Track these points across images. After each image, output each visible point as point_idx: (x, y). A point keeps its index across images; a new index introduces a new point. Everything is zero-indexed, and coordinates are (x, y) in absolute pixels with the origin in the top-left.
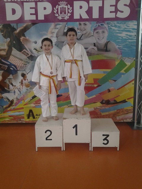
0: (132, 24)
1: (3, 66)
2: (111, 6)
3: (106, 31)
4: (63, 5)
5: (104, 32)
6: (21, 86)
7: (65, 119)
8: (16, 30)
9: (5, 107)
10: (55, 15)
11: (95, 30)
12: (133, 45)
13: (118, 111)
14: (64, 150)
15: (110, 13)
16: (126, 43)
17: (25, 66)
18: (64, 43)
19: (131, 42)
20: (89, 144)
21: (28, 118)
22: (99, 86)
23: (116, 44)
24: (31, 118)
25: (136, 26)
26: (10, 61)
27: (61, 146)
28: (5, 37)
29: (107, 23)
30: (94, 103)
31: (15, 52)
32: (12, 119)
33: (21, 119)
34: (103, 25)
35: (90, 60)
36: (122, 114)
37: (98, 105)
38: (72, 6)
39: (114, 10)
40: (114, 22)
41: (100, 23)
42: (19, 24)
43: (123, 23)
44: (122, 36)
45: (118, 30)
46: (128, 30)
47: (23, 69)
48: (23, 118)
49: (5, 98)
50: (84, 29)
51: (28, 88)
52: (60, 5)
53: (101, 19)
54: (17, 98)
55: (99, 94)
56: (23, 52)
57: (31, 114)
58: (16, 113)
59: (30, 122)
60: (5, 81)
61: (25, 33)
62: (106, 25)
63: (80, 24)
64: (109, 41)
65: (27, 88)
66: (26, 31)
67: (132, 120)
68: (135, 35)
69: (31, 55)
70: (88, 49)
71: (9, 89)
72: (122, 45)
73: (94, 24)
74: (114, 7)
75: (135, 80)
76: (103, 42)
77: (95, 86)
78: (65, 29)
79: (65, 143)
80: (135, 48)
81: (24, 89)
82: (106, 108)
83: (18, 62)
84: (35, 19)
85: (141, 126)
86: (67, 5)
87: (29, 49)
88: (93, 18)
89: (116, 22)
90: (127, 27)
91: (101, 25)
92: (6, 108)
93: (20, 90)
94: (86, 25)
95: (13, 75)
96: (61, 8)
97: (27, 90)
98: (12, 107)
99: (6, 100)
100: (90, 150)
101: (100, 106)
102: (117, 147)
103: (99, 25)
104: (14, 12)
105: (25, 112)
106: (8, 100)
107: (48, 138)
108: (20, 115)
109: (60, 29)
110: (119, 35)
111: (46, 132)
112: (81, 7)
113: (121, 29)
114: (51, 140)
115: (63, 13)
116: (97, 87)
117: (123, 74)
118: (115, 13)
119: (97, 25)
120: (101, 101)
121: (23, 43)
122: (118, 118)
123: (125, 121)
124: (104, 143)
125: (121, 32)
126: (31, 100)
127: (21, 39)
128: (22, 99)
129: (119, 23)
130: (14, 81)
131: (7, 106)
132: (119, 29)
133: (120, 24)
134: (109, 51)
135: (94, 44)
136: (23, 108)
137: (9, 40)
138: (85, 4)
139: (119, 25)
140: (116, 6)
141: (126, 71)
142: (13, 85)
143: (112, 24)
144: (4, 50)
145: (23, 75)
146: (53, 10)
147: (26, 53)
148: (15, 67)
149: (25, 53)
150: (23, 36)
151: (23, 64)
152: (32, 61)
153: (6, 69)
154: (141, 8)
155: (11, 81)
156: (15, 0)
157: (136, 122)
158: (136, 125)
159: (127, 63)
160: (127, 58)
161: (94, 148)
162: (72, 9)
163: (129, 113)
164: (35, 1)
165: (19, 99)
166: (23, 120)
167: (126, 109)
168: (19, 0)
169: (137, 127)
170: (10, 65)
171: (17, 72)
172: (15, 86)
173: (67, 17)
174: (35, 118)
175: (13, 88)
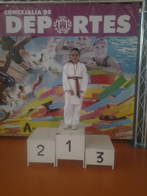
0: (132, 40)
1: (1, 78)
2: (111, 21)
3: (105, 46)
4: (62, 19)
6: (18, 99)
7: (58, 134)
8: (15, 42)
9: (1, 119)
10: (55, 29)
11: (94, 44)
12: (133, 61)
13: (118, 128)
14: (57, 166)
15: (110, 28)
17: (23, 79)
18: (63, 57)
20: (82, 161)
21: (24, 132)
22: (98, 101)
24: (27, 131)
25: (137, 42)
26: (8, 73)
27: (53, 162)
28: (4, 49)
29: (107, 38)
30: (92, 118)
31: (13, 64)
32: (8, 132)
33: (17, 133)
34: (103, 40)
35: (89, 75)
36: (121, 131)
37: (97, 120)
38: (72, 20)
39: (114, 26)
40: (114, 37)
41: (100, 38)
42: (18, 37)
43: (123, 38)
45: (118, 45)
46: (128, 46)
47: (21, 82)
48: (19, 131)
49: (1, 110)
50: (84, 44)
51: (26, 101)
52: (60, 20)
53: (101, 34)
55: (98, 109)
56: (21, 64)
57: (27, 127)
58: (12, 126)
59: (26, 136)
60: (2, 93)
61: (24, 46)
62: (106, 40)
63: (80, 39)
64: (109, 56)
66: (25, 44)
67: (132, 137)
70: (87, 64)
71: (6, 101)
72: (122, 60)
73: (94, 39)
74: (114, 23)
75: (136, 96)
76: (102, 56)
77: (94, 101)
78: (64, 43)
79: (58, 159)
80: (135, 64)
81: (21, 102)
82: (105, 124)
83: (16, 74)
84: (35, 33)
85: (141, 144)
86: (67, 19)
87: (27, 61)
88: (93, 32)
89: (115, 37)
90: (127, 43)
92: (3, 120)
93: (17, 103)
94: (85, 39)
95: (10, 87)
96: (61, 22)
97: (24, 102)
98: (8, 120)
99: (3, 112)
100: (84, 168)
101: (98, 122)
102: (112, 166)
103: (98, 40)
104: (14, 25)
105: (21, 125)
106: (4, 113)
107: (40, 154)
108: (16, 128)
109: (59, 43)
110: (119, 50)
111: (38, 147)
112: (81, 22)
114: (43, 155)
115: (63, 27)
116: (96, 102)
117: (123, 90)
118: (115, 29)
119: (96, 40)
120: (100, 117)
121: (21, 56)
122: (117, 135)
123: (125, 138)
124: (98, 161)
125: (121, 47)
126: (28, 113)
127: (20, 51)
128: (19, 112)
131: (3, 118)
132: (119, 44)
133: (120, 39)
134: (109, 66)
135: (94, 58)
136: (19, 121)
137: (8, 52)
138: (84, 19)
139: (119, 40)
140: (116, 21)
141: (127, 87)
144: (2, 62)
145: (21, 88)
146: (53, 24)
147: (25, 66)
148: (13, 79)
149: (23, 66)
150: (22, 49)
151: (21, 76)
152: (30, 73)
153: (4, 81)
154: (142, 24)
155: (8, 93)
156: (16, 14)
157: (136, 140)
158: (136, 143)
159: (127, 79)
160: (127, 73)
161: (87, 165)
162: (72, 24)
163: (129, 130)
164: (35, 15)
165: (16, 111)
166: (19, 133)
167: (126, 126)
168: (19, 14)
169: (138, 146)
170: (8, 77)
171: (15, 85)
172: (12, 98)
173: (67, 31)
174: (31, 132)
175: (10, 101)
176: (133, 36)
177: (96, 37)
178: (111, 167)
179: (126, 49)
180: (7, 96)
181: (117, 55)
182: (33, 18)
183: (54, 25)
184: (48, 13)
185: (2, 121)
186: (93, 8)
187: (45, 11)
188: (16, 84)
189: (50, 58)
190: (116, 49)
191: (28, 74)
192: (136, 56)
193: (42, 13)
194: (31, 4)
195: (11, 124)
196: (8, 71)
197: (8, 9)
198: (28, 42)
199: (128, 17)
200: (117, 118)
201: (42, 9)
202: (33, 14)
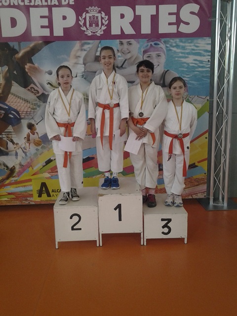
0: (203, 44)
2: (170, 14)
3: (162, 54)
4: (93, 12)
5: (159, 56)
6: (28, 144)
7: (102, 195)
8: (17, 52)
9: (1, 178)
10: (81, 28)
11: (145, 52)
14: (101, 245)
15: (169, 25)
16: (195, 73)
17: (34, 112)
18: (97, 73)
20: (140, 233)
24: (44, 196)
26: (8, 104)
28: (0, 63)
29: (165, 42)
31: (16, 88)
32: (13, 198)
33: (28, 198)
34: (159, 44)
38: (108, 13)
39: (174, 21)
40: (175, 40)
41: (153, 41)
42: (22, 44)
43: (190, 41)
45: (182, 53)
47: (30, 116)
48: (31, 196)
49: (1, 164)
50: (128, 51)
51: (39, 148)
52: (88, 13)
53: (155, 35)
54: (20, 164)
56: (29, 88)
57: (44, 189)
58: (19, 189)
59: (42, 203)
60: (1, 136)
61: (32, 58)
62: (162, 45)
63: (122, 43)
64: (168, 70)
65: (37, 147)
66: (33, 54)
67: (206, 195)
68: (209, 61)
69: (43, 94)
71: (7, 149)
72: (189, 76)
73: (144, 43)
74: (175, 16)
75: (210, 131)
76: (158, 71)
78: (97, 51)
79: (102, 234)
81: (32, 149)
83: (22, 104)
84: (49, 35)
85: (219, 205)
86: (100, 12)
88: (142, 33)
89: (177, 40)
90: (195, 48)
91: (155, 44)
92: (4, 180)
93: (25, 151)
94: (130, 44)
95: (12, 126)
96: (90, 17)
97: (37, 150)
98: (12, 179)
99: (3, 167)
100: (142, 244)
102: (184, 238)
103: (151, 45)
104: (14, 22)
105: (34, 187)
106: (6, 168)
107: (74, 228)
108: (26, 192)
109: (89, 51)
110: (184, 60)
111: (71, 218)
112: (122, 16)
113: (187, 51)
114: (80, 229)
115: (94, 24)
118: (175, 26)
119: (148, 45)
121: (29, 74)
123: (195, 197)
124: (163, 233)
125: (186, 55)
126: (44, 166)
127: (26, 66)
128: (29, 165)
129: (184, 40)
130: (15, 136)
131: (4, 177)
132: (183, 51)
133: (185, 42)
136: (30, 180)
137: (6, 68)
138: (127, 11)
139: (183, 44)
140: (177, 14)
142: (13, 143)
143: (172, 42)
145: (31, 127)
146: (78, 20)
147: (35, 90)
148: (18, 112)
149: (33, 90)
150: (29, 63)
151: (30, 107)
152: (44, 102)
153: (2, 117)
154: (217, 17)
155: (10, 136)
156: (16, 4)
157: (212, 198)
158: (211, 203)
159: (196, 105)
160: (196, 96)
161: (148, 240)
162: (108, 19)
163: (202, 184)
164: (47, 6)
165: (24, 165)
166: (31, 199)
167: (197, 179)
168: (22, 4)
169: (214, 206)
170: (9, 110)
171: (21, 122)
172: (17, 144)
173: (101, 32)
174: (51, 196)
175: (15, 148)
177: (147, 39)
178: (182, 240)
179: (194, 58)
180: (8, 142)
181: (180, 67)
182: (45, 11)
183: (79, 22)
184: (69, 3)
185: (2, 182)
189: (76, 77)
190: (179, 59)
191: (42, 103)
193: (60, 2)
195: (18, 185)
196: (8, 100)
199: (195, 8)
202: (44, 3)
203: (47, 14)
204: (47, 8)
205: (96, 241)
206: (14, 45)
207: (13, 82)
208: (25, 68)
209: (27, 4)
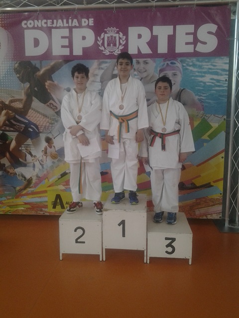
0: (221, 63)
1: (18, 125)
2: (187, 34)
3: (178, 73)
4: (111, 33)
5: (175, 75)
6: (45, 157)
7: (106, 210)
8: (39, 70)
9: (18, 188)
10: (100, 48)
11: (161, 71)
13: (198, 201)
14: (104, 260)
15: (186, 44)
17: (52, 126)
19: (220, 90)
20: (143, 251)
21: (53, 208)
23: (194, 93)
24: (58, 207)
26: (28, 118)
28: (22, 80)
29: (181, 61)
31: (36, 103)
32: (29, 208)
33: (43, 209)
34: (175, 64)
36: (204, 206)
38: (126, 34)
39: (192, 41)
41: (169, 61)
43: (207, 60)
44: (205, 81)
45: (198, 72)
46: (214, 72)
47: (48, 131)
48: (46, 207)
49: (19, 175)
50: (145, 70)
51: (56, 161)
52: (107, 33)
53: (172, 55)
54: (37, 176)
56: (48, 104)
57: (58, 201)
58: (35, 199)
59: (56, 214)
60: (20, 148)
61: (52, 76)
62: (179, 64)
63: (138, 63)
64: (184, 89)
65: (53, 160)
67: (221, 216)
68: (226, 80)
70: (150, 101)
71: (26, 160)
72: (205, 95)
73: (160, 62)
74: (192, 36)
75: (226, 151)
76: (174, 90)
79: (106, 249)
80: (226, 100)
81: (48, 162)
83: (41, 119)
84: (69, 54)
85: (236, 227)
86: (118, 32)
87: (58, 99)
88: (159, 52)
89: (194, 59)
92: (21, 190)
93: (42, 163)
94: (147, 63)
95: (31, 139)
96: (108, 37)
97: (53, 162)
98: (29, 190)
99: (21, 178)
100: (145, 261)
102: (189, 259)
103: (167, 64)
104: (37, 43)
105: (49, 198)
106: (23, 179)
107: (78, 240)
108: (41, 202)
109: (106, 69)
110: (200, 79)
111: (75, 231)
112: (140, 36)
113: (203, 70)
114: (84, 242)
115: (112, 44)
117: (207, 141)
118: (193, 46)
119: (164, 64)
121: (49, 91)
122: (197, 212)
123: (209, 217)
124: (167, 252)
125: (203, 74)
126: (59, 179)
127: (46, 83)
128: (46, 177)
129: (200, 60)
130: (33, 148)
131: (21, 187)
132: (200, 70)
133: (201, 62)
134: (184, 104)
136: (45, 192)
137: (27, 85)
138: (145, 31)
139: (200, 64)
140: (195, 34)
141: (212, 137)
142: (32, 155)
144: (20, 100)
145: (48, 140)
146: (96, 40)
147: (53, 106)
148: (37, 127)
149: (51, 106)
150: (49, 80)
151: (48, 122)
153: (22, 130)
154: (235, 37)
155: (28, 148)
156: (40, 26)
157: (227, 219)
158: (227, 225)
159: (212, 124)
160: (213, 115)
161: (151, 258)
162: (126, 39)
163: (217, 204)
164: (68, 27)
165: (41, 176)
166: (46, 210)
167: (212, 199)
168: (45, 26)
169: (230, 228)
170: (29, 124)
171: (39, 136)
172: (35, 156)
173: (118, 51)
174: (64, 208)
175: (33, 160)
176: (222, 57)
177: (164, 59)
178: (187, 260)
180: (27, 154)
181: (196, 86)
182: (66, 32)
183: (98, 42)
184: (88, 24)
185: (20, 192)
186: (158, 14)
187: (83, 20)
188: (41, 134)
190: (195, 78)
191: (59, 118)
192: (226, 88)
193: (80, 23)
194: (62, 10)
195: (34, 196)
197: (27, 19)
198: (58, 69)
199: (213, 28)
200: (197, 185)
201: (79, 17)
202: (66, 25)
203: (67, 34)
204: (68, 29)
205: (99, 255)
206: (36, 63)
207: (34, 98)
208: (45, 85)
209: (49, 25)
